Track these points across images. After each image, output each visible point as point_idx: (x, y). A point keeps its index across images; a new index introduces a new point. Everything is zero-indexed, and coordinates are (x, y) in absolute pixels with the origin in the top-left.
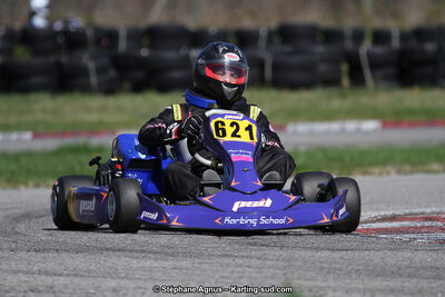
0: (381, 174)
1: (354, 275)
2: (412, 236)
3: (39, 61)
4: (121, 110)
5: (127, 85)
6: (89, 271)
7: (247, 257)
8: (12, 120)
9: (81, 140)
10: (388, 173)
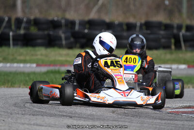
0: (186, 88)
3: (40, 33)
5: (78, 45)
6: (55, 125)
7: (124, 121)
8: (28, 58)
9: (57, 68)
10: (189, 87)
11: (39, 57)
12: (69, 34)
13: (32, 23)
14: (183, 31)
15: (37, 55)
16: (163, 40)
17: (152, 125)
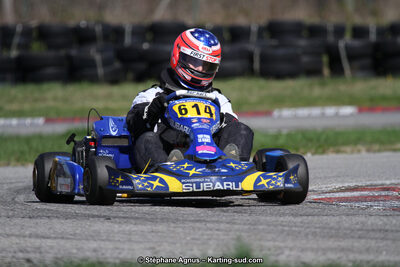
0: (352, 152)
1: (310, 237)
2: (370, 203)
3: (51, 54)
5: (130, 75)
6: (75, 234)
7: (217, 222)
8: (27, 106)
10: (359, 151)
11: (51, 103)
12: (110, 54)
13: (35, 34)
14: (347, 39)
15: (44, 100)
16: (305, 59)
17: (275, 226)
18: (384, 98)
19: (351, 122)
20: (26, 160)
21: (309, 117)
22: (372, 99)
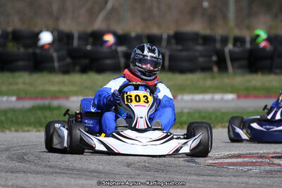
2: (250, 168)
4: (73, 83)
5: (77, 68)
8: (4, 88)
9: (46, 102)
11: (21, 86)
13: (10, 37)
14: (230, 46)
15: (17, 84)
16: (201, 60)
18: (255, 89)
19: (233, 105)
20: (4, 128)
21: (203, 101)
22: (247, 89)
